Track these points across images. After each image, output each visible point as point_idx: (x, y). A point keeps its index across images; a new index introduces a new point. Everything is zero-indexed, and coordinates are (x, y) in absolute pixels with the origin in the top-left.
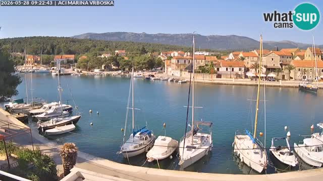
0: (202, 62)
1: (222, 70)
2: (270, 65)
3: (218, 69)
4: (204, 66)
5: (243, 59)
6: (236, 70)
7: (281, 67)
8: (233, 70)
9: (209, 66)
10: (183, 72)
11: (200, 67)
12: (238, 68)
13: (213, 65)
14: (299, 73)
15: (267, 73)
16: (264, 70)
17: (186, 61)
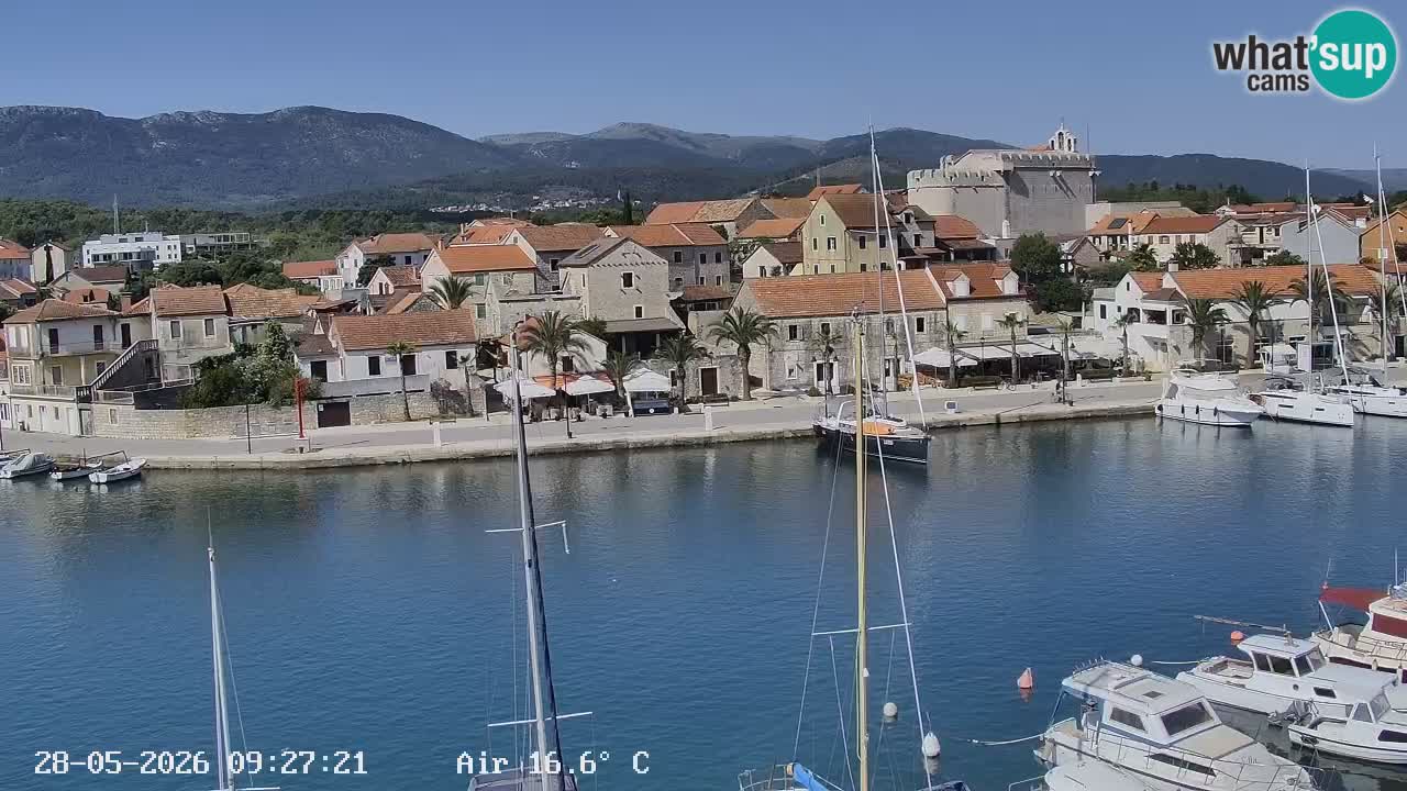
0: (209, 331)
1: (346, 371)
2: (620, 316)
3: (319, 369)
4: (230, 358)
5: (456, 292)
6: (430, 363)
7: (681, 325)
8: (408, 366)
9: (262, 357)
10: (101, 409)
11: (207, 364)
12: (440, 355)
13: (282, 347)
14: (793, 353)
15: (613, 371)
16: (598, 351)
17: (107, 333)
